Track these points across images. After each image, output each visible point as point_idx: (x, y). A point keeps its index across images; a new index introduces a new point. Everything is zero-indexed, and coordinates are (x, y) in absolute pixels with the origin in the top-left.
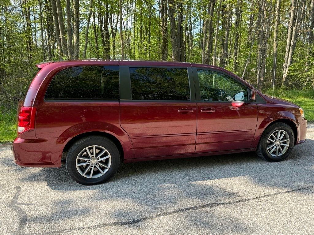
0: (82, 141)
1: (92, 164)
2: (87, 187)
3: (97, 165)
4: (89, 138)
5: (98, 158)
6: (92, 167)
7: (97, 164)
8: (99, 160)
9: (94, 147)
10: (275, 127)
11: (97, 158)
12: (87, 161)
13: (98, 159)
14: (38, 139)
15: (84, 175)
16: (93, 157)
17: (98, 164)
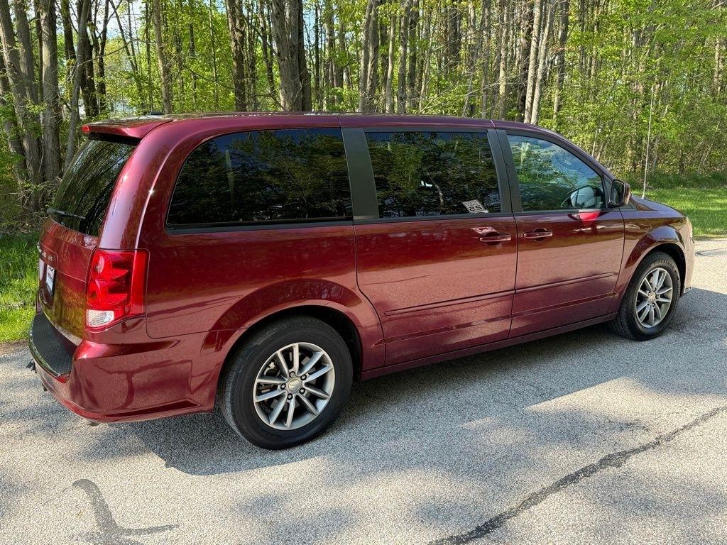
0: (269, 334)
1: (290, 392)
2: (283, 454)
3: (300, 392)
4: (284, 325)
5: (305, 375)
6: (289, 399)
7: (301, 390)
8: (305, 379)
9: (296, 346)
10: (651, 264)
11: (302, 374)
12: (279, 387)
13: (303, 378)
14: (154, 341)
15: (271, 424)
16: (292, 375)
17: (305, 390)
